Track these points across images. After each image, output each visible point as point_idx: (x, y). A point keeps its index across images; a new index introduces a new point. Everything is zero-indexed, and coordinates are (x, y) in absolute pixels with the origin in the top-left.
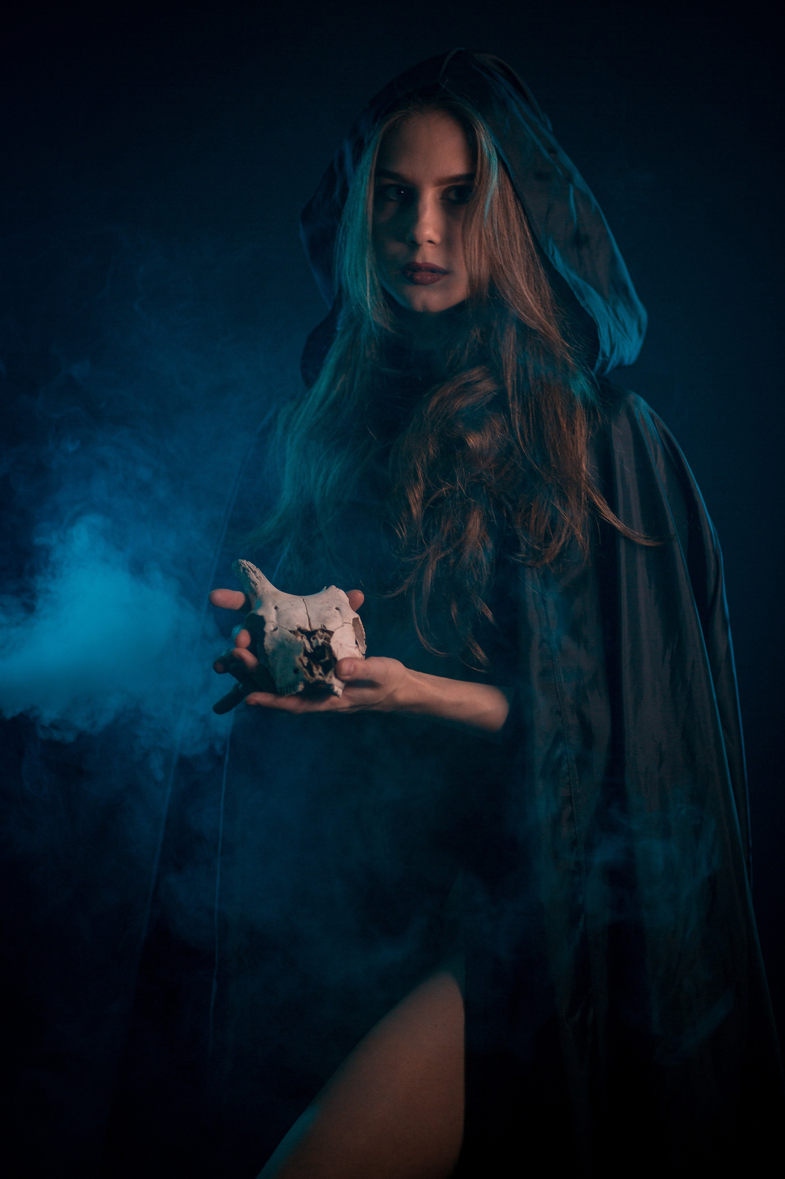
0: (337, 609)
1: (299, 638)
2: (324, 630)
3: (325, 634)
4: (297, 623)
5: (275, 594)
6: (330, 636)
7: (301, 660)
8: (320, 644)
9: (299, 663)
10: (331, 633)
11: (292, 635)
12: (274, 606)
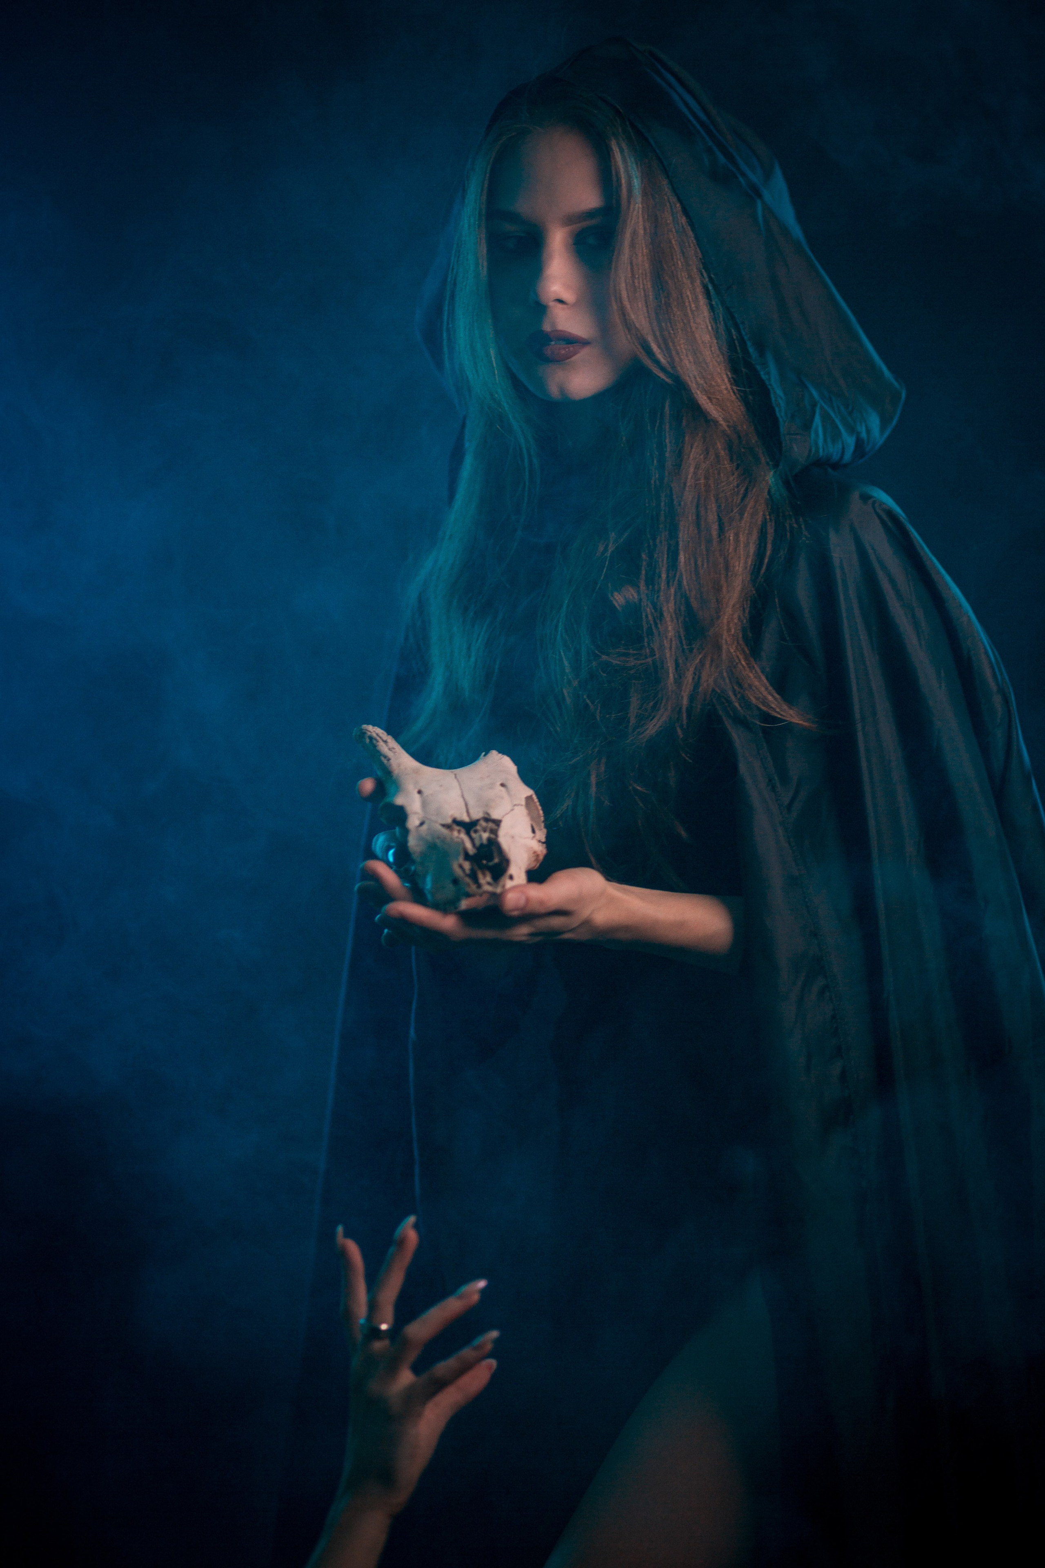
0: (502, 785)
1: (456, 834)
2: (487, 819)
3: (491, 825)
4: (451, 812)
5: (416, 771)
6: (496, 827)
7: (461, 866)
8: (485, 841)
9: (458, 872)
10: (498, 823)
11: (445, 831)
12: (417, 790)
